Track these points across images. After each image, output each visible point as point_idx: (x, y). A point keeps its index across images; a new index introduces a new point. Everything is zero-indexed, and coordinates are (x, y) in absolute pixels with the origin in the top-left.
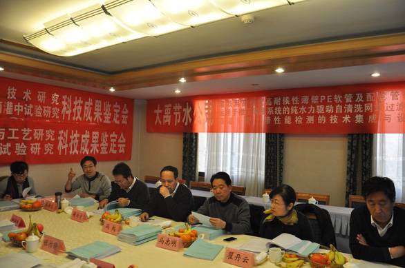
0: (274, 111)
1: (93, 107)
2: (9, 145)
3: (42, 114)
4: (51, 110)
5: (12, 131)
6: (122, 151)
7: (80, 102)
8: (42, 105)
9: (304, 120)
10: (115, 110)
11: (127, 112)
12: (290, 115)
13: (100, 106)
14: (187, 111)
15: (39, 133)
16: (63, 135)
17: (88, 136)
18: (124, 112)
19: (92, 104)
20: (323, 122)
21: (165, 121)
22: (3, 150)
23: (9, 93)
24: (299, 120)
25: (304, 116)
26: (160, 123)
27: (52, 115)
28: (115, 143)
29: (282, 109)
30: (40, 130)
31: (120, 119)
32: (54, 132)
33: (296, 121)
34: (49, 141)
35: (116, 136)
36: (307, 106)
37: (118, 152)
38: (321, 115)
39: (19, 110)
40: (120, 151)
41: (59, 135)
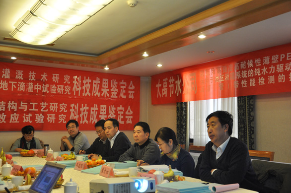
0: (241, 74)
1: (101, 84)
2: (30, 115)
3: (56, 91)
4: (64, 88)
5: (32, 105)
6: (129, 122)
7: (89, 81)
8: (56, 84)
9: (266, 81)
10: (121, 87)
11: (133, 87)
12: (254, 77)
13: (107, 84)
14: (178, 83)
15: (54, 107)
16: (74, 108)
17: (97, 109)
18: (130, 88)
19: (99, 82)
20: (283, 80)
21: (164, 94)
22: (26, 119)
23: (30, 76)
24: (261, 81)
25: (266, 77)
26: (160, 95)
27: (64, 92)
28: (122, 115)
29: (247, 73)
30: (54, 104)
31: (127, 94)
32: (66, 105)
33: (259, 82)
34: (63, 112)
35: (123, 109)
36: (268, 66)
37: (125, 122)
38: (281, 73)
39: (38, 88)
40: (128, 122)
41: (71, 108)
